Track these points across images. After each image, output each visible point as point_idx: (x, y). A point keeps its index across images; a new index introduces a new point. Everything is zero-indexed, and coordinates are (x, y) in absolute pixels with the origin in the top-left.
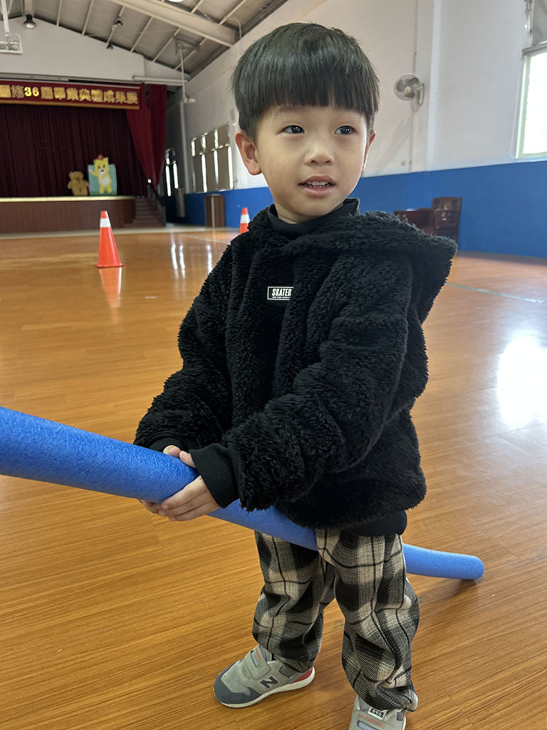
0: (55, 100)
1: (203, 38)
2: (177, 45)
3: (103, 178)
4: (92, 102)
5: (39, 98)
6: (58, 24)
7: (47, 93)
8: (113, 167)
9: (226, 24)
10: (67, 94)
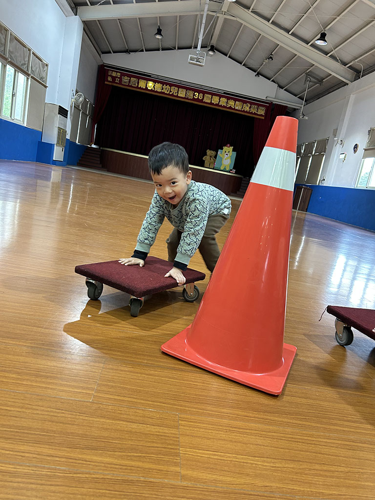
0: (211, 104)
1: (331, 75)
2: (306, 79)
3: (225, 159)
4: (234, 109)
5: (201, 101)
6: (228, 56)
7: (207, 99)
8: (235, 153)
9: (350, 67)
10: (219, 101)
